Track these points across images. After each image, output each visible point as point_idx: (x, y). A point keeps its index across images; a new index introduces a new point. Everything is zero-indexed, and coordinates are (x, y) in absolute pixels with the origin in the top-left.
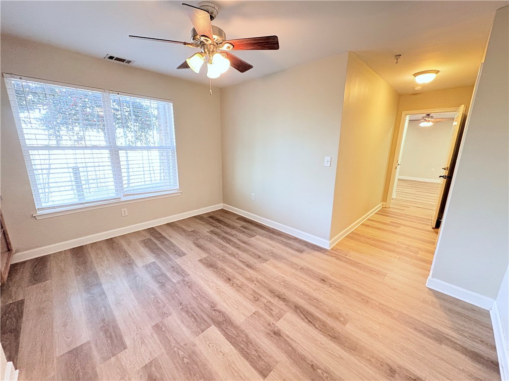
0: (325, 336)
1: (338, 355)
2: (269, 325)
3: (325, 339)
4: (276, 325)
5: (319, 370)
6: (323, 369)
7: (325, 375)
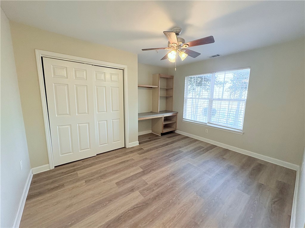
0: (123, 213)
1: (109, 215)
2: (138, 188)
3: (121, 212)
4: (137, 191)
5: (108, 202)
6: (108, 205)
7: (105, 204)
